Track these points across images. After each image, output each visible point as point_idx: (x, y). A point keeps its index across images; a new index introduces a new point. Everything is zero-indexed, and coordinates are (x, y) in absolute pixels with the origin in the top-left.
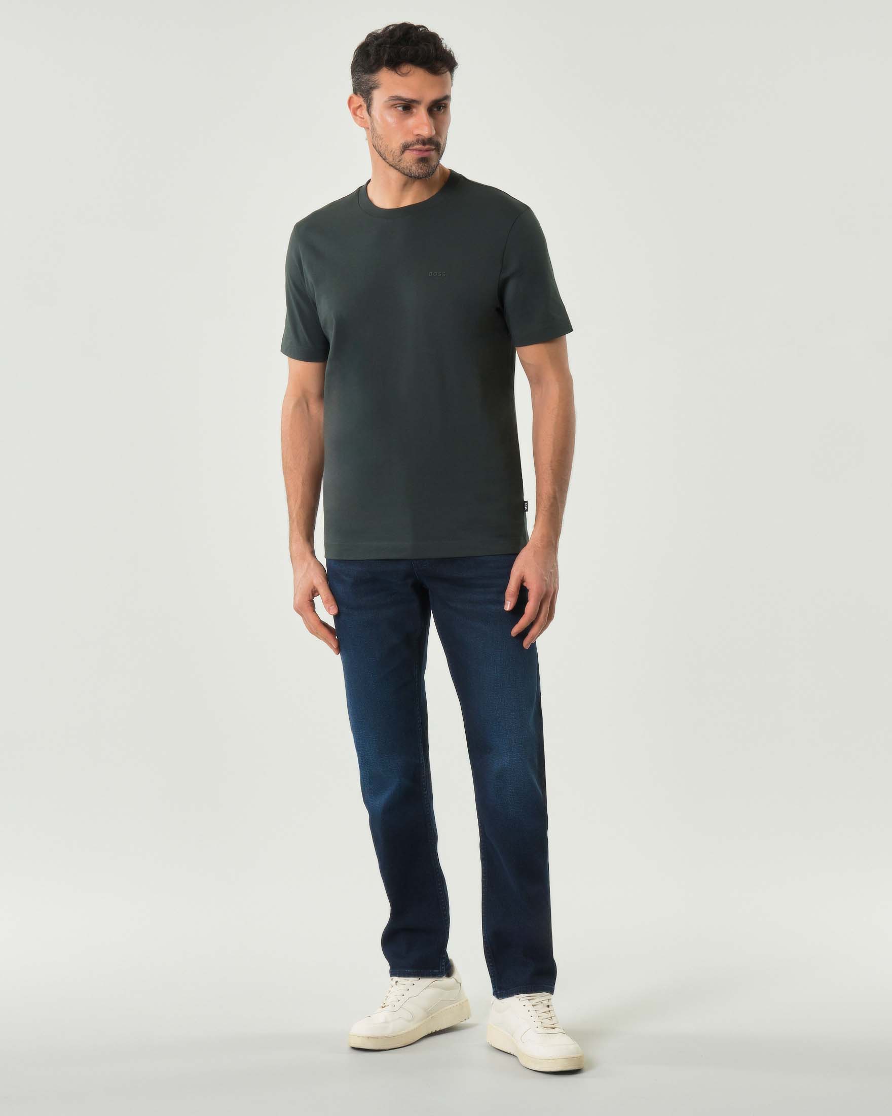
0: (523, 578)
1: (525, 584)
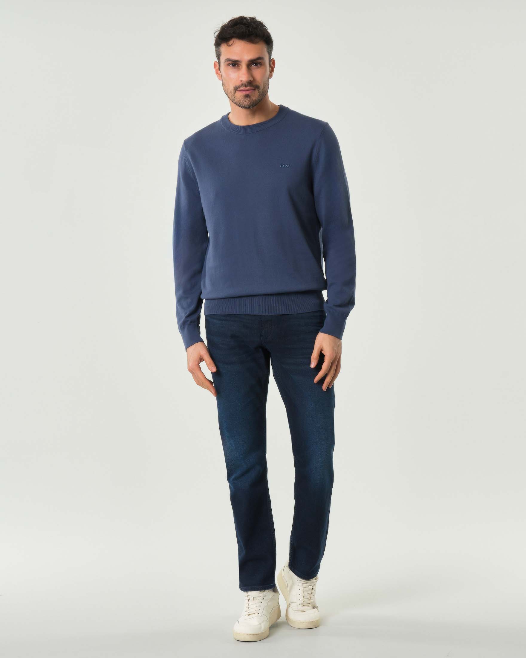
0: (322, 348)
1: (323, 352)
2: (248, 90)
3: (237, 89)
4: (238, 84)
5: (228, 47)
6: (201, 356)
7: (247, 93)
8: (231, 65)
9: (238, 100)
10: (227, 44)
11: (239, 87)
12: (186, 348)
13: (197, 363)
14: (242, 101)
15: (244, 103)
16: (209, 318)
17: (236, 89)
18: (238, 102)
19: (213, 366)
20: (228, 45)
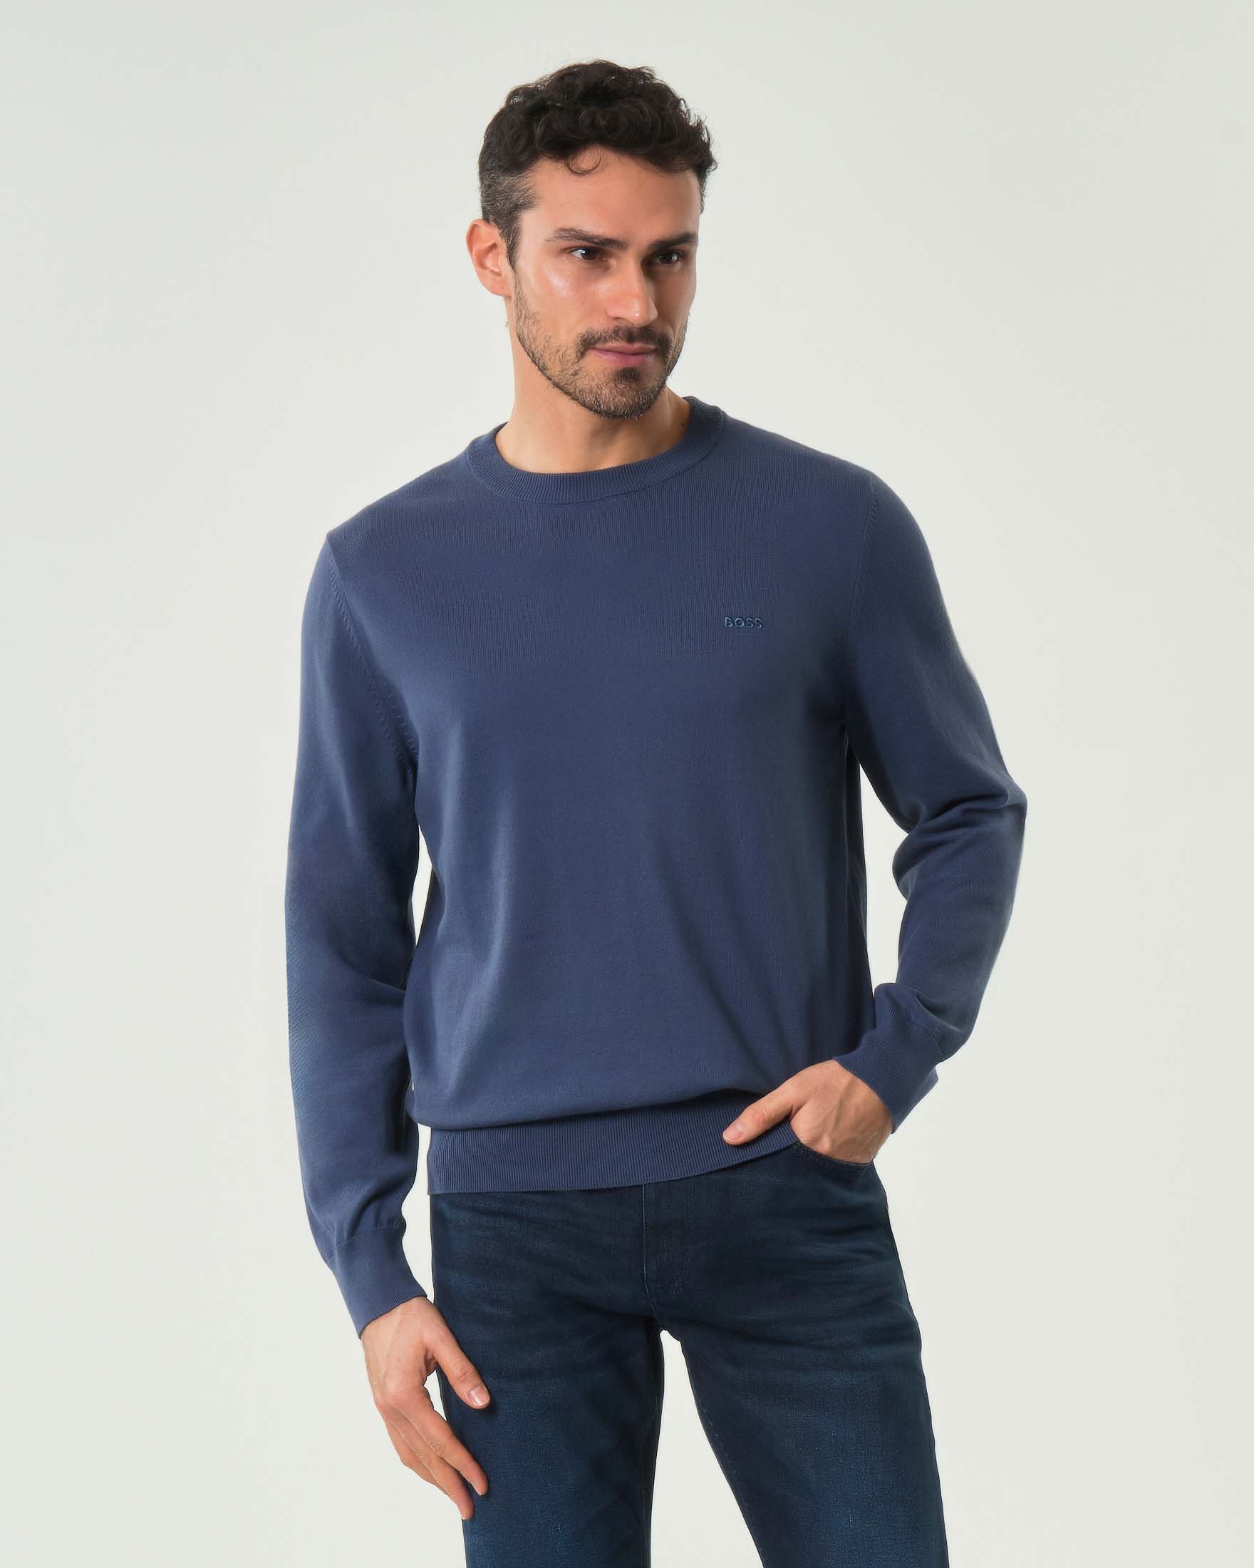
2: (635, 354)
3: (595, 343)
4: (599, 325)
5: (574, 177)
6: (427, 1351)
7: (633, 362)
8: (579, 253)
9: (593, 384)
10: (568, 165)
11: (602, 338)
12: (356, 1325)
13: (417, 1379)
14: (606, 391)
15: (616, 400)
16: (444, 1206)
17: (588, 344)
18: (591, 391)
19: (475, 1387)
20: (573, 172)
